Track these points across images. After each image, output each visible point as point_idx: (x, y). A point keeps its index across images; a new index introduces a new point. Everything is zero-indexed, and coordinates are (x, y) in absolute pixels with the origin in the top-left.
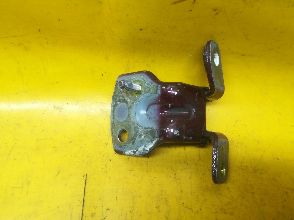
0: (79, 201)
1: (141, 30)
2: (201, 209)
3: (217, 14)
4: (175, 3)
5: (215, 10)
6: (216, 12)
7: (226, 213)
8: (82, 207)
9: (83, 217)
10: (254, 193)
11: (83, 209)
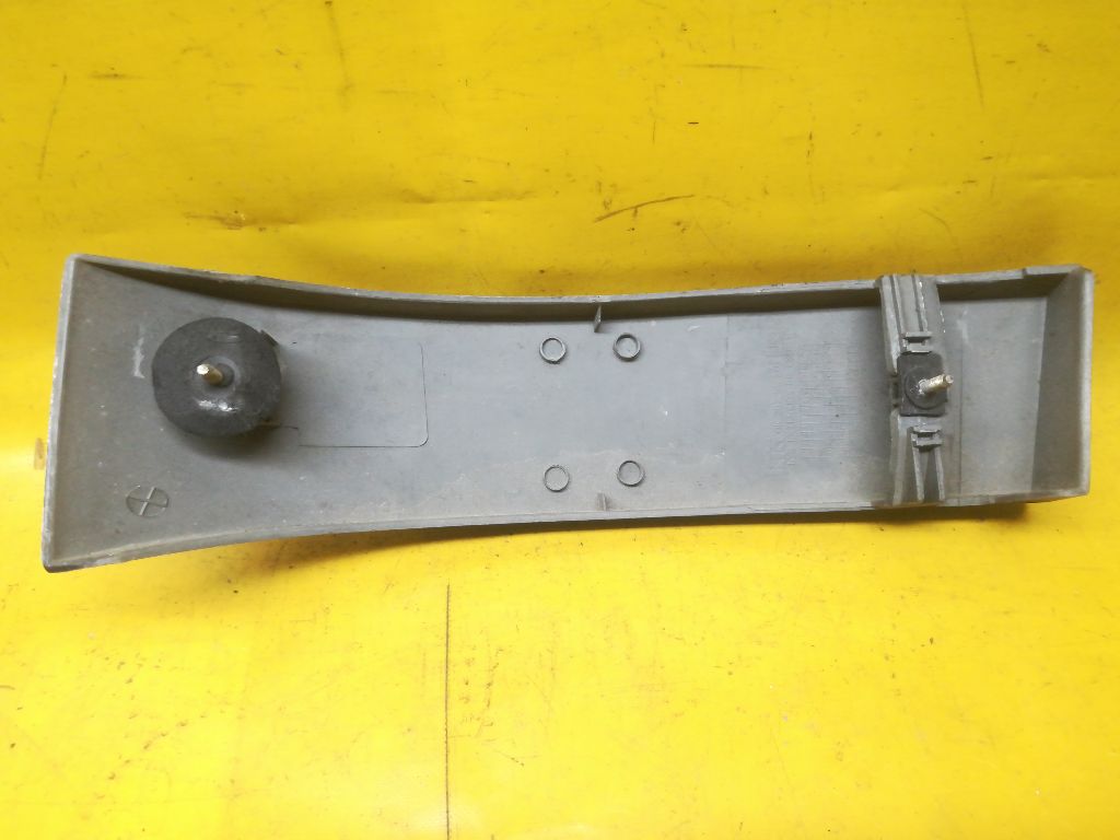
0: (437, 636)
1: (542, 272)
2: (703, 639)
3: (684, 229)
4: (600, 219)
5: (678, 224)
6: (681, 227)
7: (760, 643)
8: (444, 649)
9: (450, 667)
10: (824, 601)
11: (447, 651)
